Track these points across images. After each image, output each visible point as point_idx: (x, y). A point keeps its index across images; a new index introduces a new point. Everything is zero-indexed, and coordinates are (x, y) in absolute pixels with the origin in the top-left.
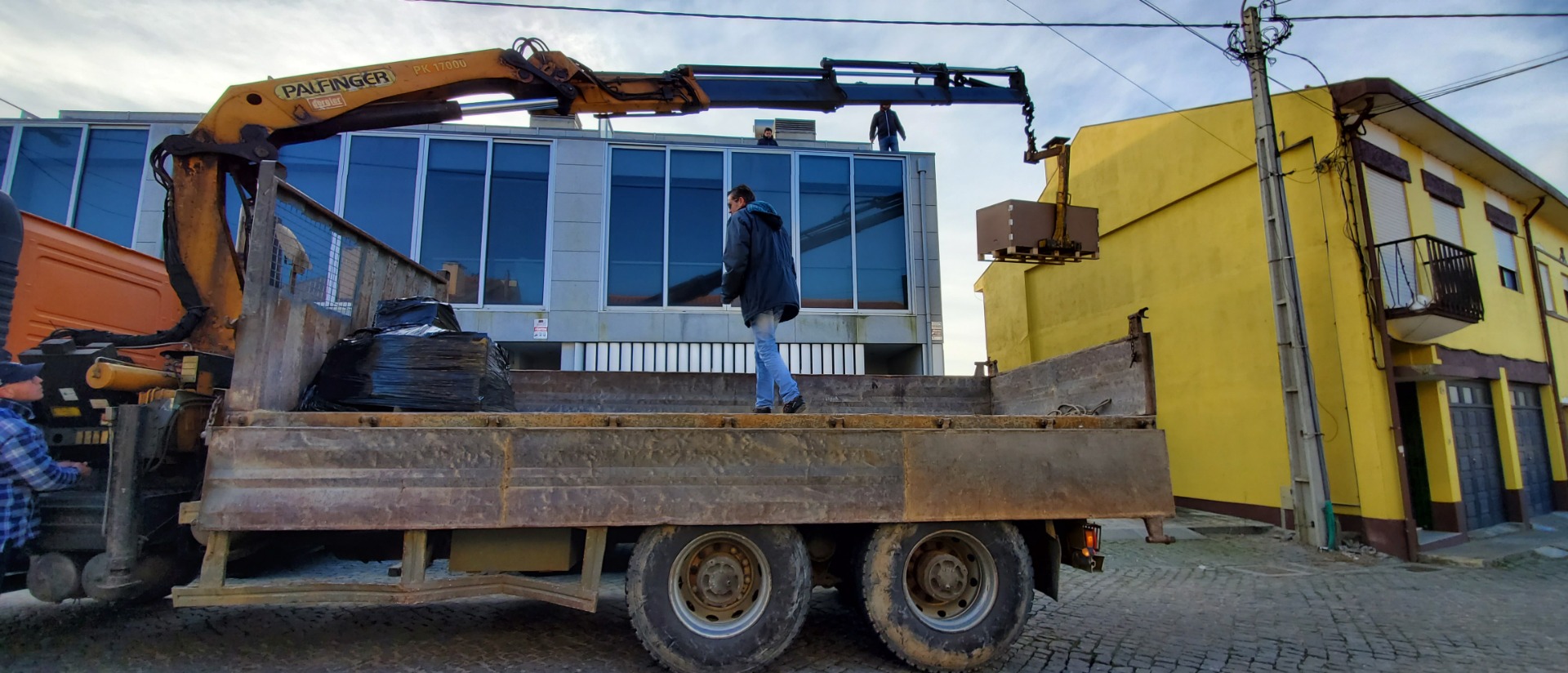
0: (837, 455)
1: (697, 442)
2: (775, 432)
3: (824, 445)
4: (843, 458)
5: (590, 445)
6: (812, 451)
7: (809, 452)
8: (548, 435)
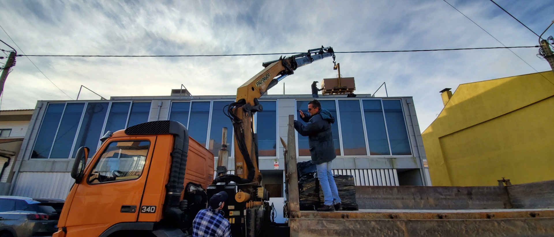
1: (482, 225)
3: (535, 225)
5: (438, 227)
6: (530, 228)
8: (420, 223)
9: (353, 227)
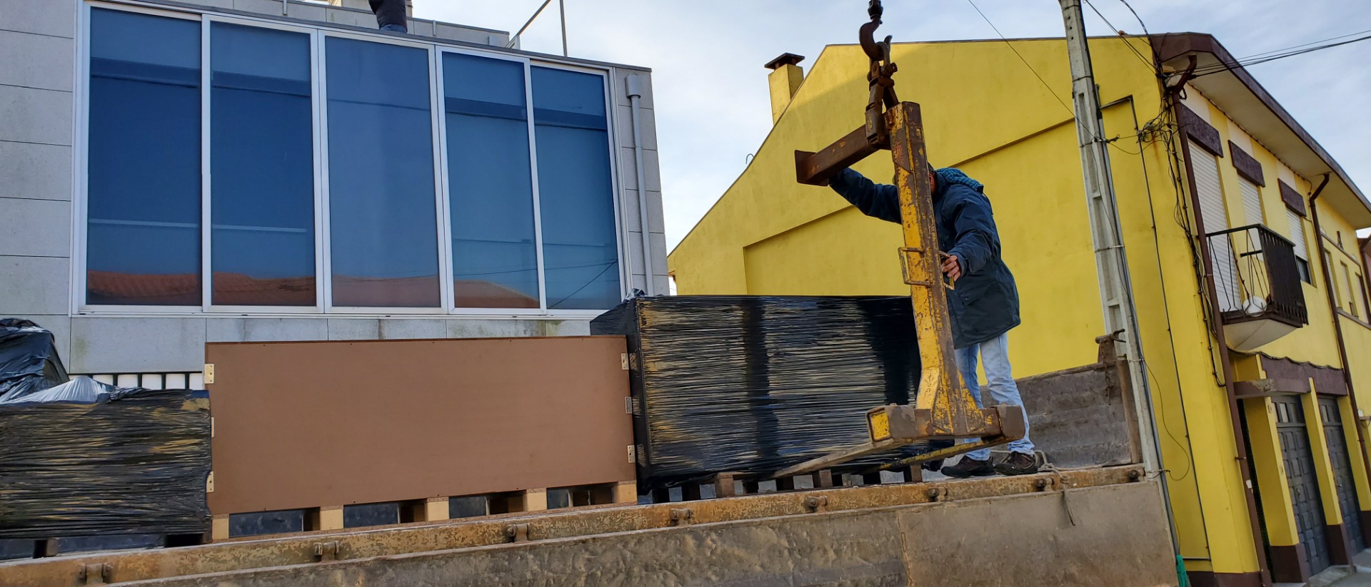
0: (825, 551)
1: (646, 551)
2: (747, 525)
3: (809, 539)
4: (832, 555)
5: (491, 575)
6: (794, 549)
7: (791, 551)
8: (425, 565)
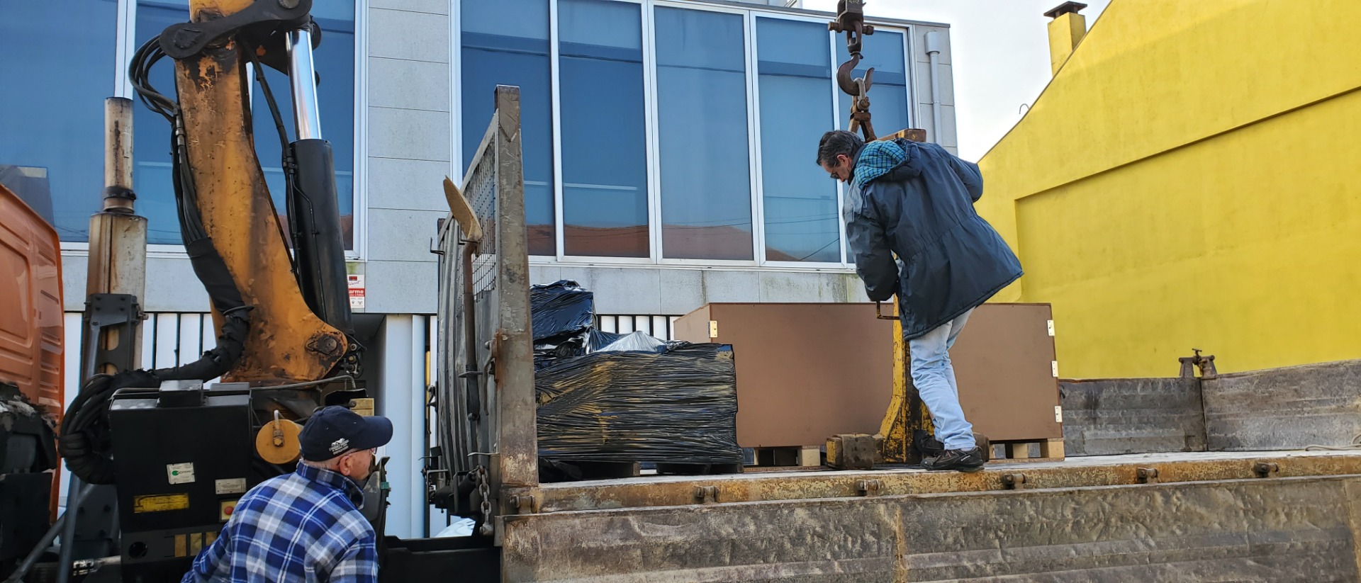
0: (1277, 514)
1: (1122, 504)
2: (1205, 486)
3: (1262, 502)
4: (1283, 517)
5: (997, 517)
6: (1249, 510)
7: (1246, 511)
9: (732, 531)
